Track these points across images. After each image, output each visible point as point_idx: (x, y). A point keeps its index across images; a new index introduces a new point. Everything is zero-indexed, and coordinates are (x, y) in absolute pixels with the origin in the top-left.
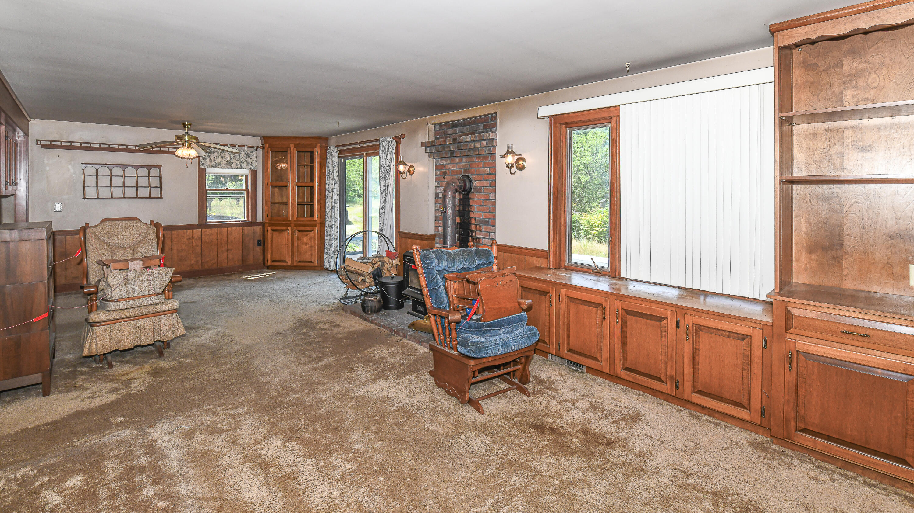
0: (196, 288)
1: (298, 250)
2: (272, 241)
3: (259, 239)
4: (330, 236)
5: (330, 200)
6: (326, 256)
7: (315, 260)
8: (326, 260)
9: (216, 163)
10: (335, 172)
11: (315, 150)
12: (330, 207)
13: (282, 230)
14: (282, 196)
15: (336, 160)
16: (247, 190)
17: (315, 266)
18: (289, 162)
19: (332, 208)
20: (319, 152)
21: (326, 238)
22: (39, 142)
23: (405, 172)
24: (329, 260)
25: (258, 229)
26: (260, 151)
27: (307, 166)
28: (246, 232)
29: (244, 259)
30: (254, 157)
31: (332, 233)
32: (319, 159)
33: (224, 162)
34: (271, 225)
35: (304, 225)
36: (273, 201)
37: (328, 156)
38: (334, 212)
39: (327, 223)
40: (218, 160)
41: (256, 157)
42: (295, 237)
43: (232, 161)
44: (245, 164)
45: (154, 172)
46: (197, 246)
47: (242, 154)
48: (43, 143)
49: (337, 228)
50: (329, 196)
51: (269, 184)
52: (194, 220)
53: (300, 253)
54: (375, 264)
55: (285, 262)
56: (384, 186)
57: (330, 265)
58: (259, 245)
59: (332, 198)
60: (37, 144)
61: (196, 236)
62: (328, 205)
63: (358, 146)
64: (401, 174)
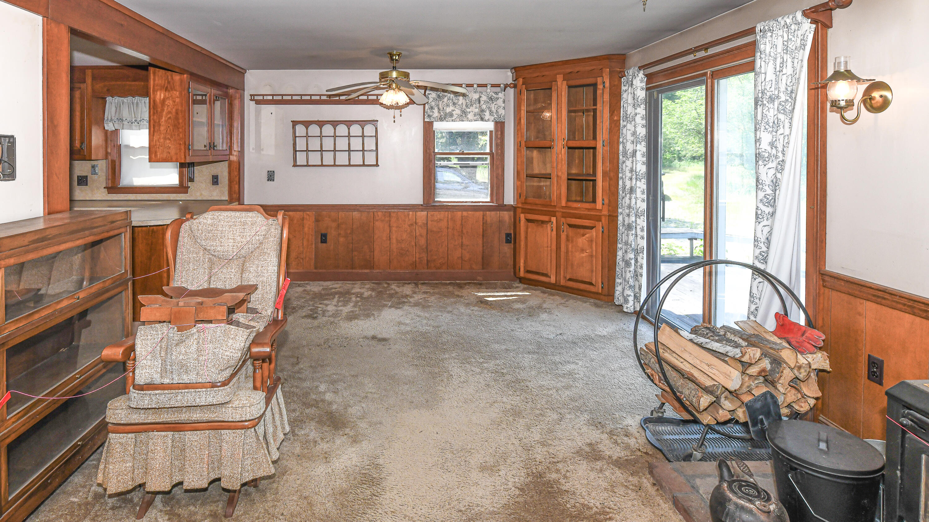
0: (406, 307)
1: (567, 259)
2: (526, 238)
3: (508, 232)
4: (626, 243)
5: (628, 175)
6: (618, 281)
7: (597, 279)
8: (619, 289)
9: (446, 115)
10: (638, 119)
11: (599, 80)
12: (628, 187)
13: (543, 222)
14: (544, 163)
15: (641, 94)
16: (491, 154)
17: (597, 293)
18: (554, 105)
19: (632, 190)
20: (607, 84)
21: (619, 246)
22: (252, 97)
23: (856, 102)
24: (623, 289)
25: (506, 216)
26: (511, 92)
27: (588, 111)
28: (489, 219)
29: (485, 262)
30: (500, 102)
31: (631, 238)
32: (607, 97)
33: (457, 112)
34: (525, 211)
35: (580, 217)
36: (530, 172)
37: (623, 88)
38: (636, 198)
39: (620, 218)
40: (448, 110)
41: (504, 102)
42: (563, 236)
43: (468, 110)
44: (487, 113)
45: (369, 130)
46: (421, 235)
47: (484, 98)
48: (256, 98)
49: (642, 230)
50: (626, 165)
51: (523, 144)
52: (417, 198)
53: (572, 265)
54: (751, 364)
55: (546, 275)
56: (772, 145)
57: (626, 301)
58: (508, 241)
59: (631, 171)
60: (251, 100)
61: (420, 222)
62: (624, 183)
63: (691, 57)
64: (841, 108)
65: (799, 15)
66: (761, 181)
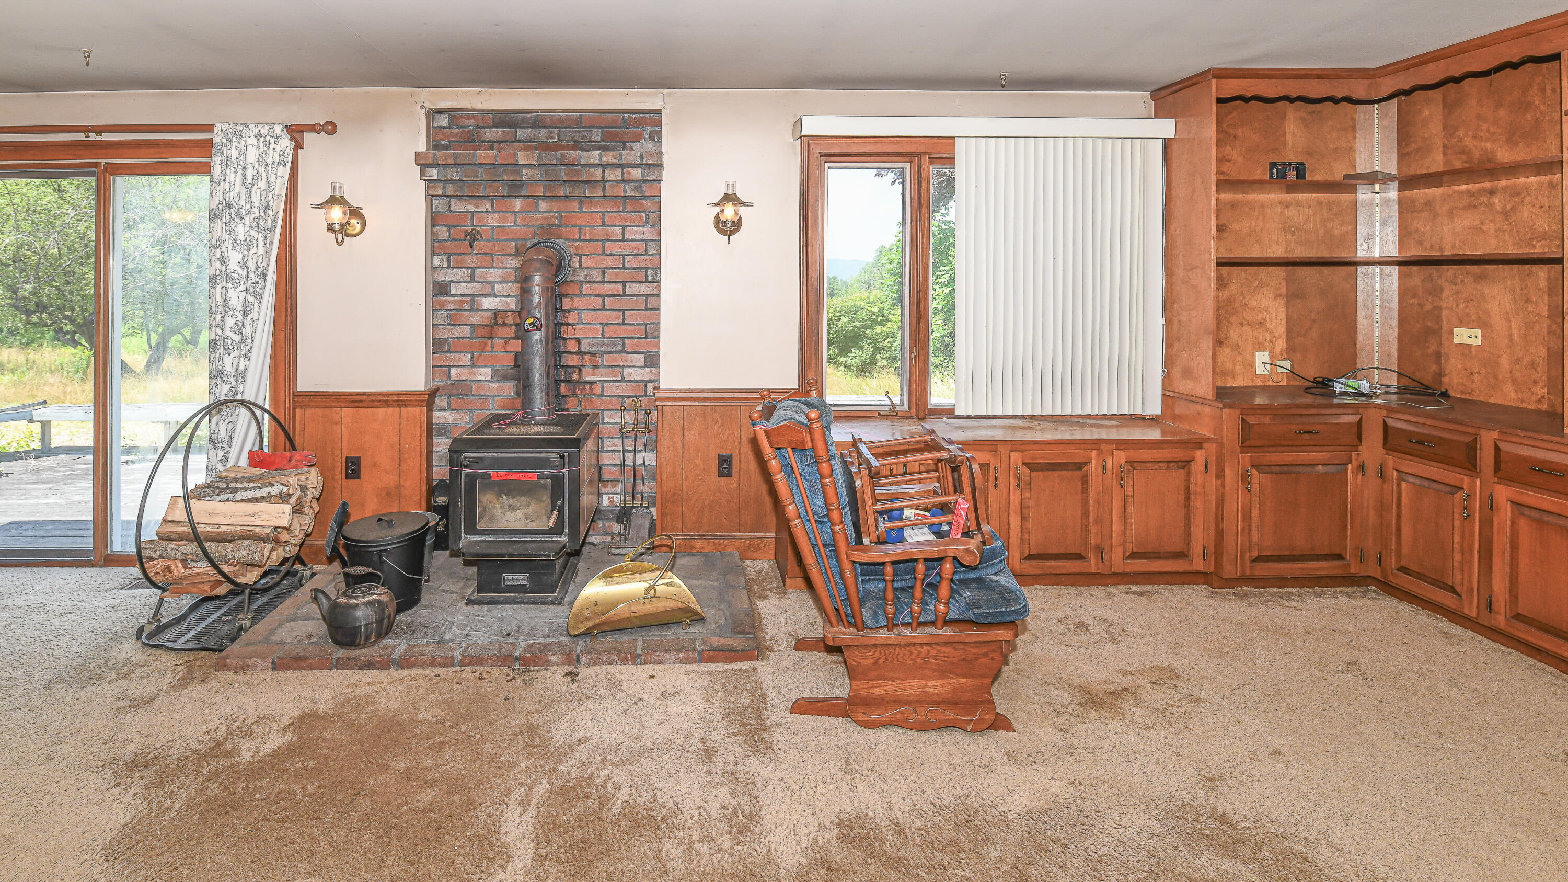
63: (81, 137)
64: (335, 231)
65: (278, 130)
66: (231, 307)
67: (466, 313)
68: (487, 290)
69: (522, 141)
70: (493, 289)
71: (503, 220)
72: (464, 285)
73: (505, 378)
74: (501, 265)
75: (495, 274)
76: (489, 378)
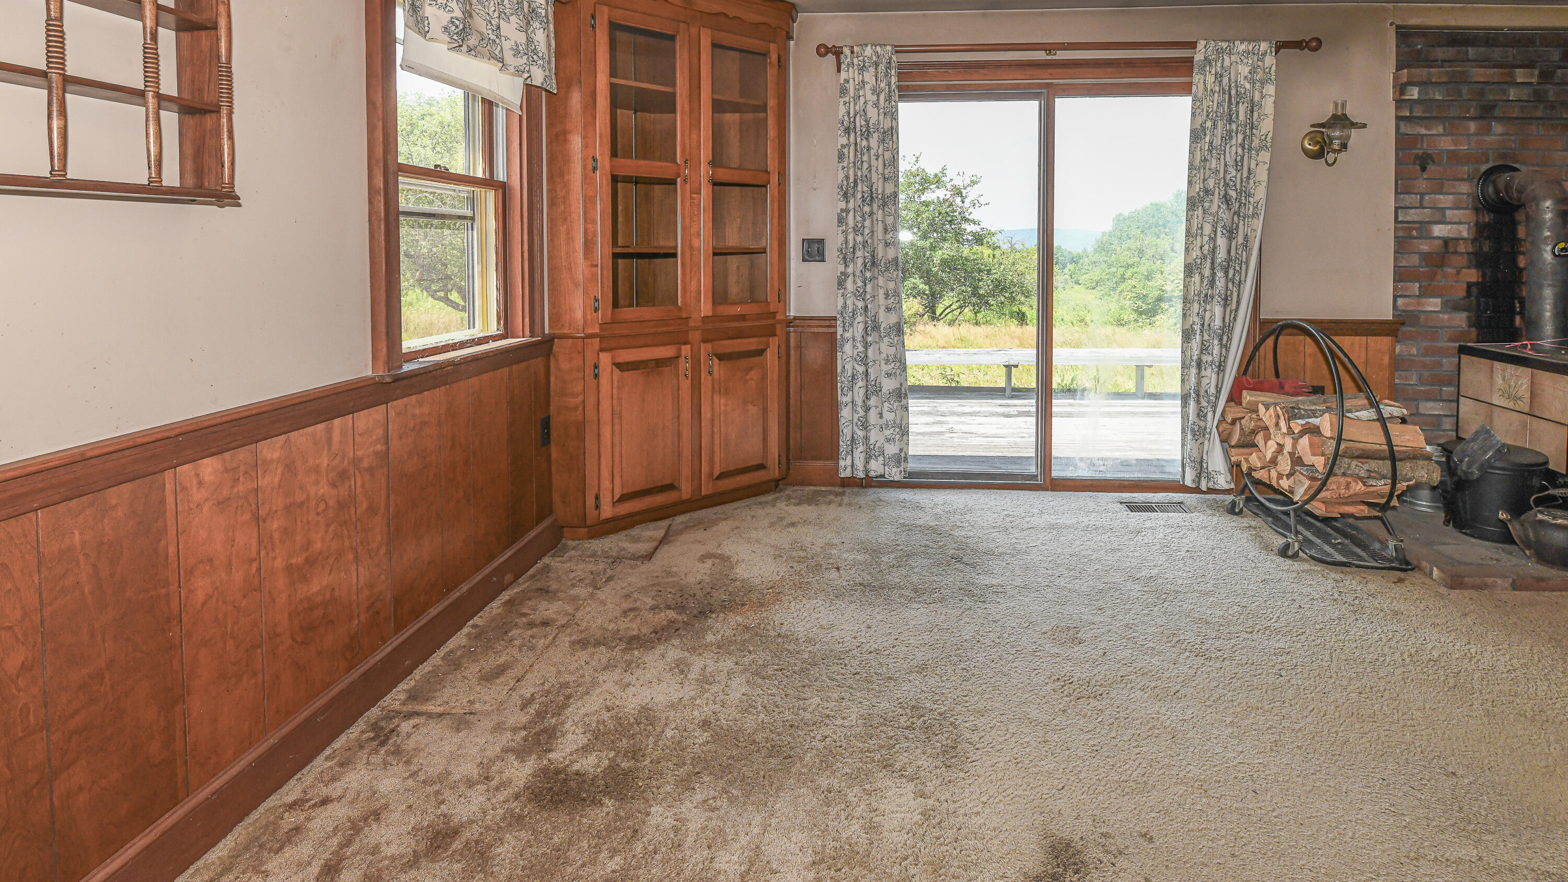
1: (715, 433)
3: (545, 414)
7: (772, 455)
11: (773, 50)
13: (660, 362)
17: (774, 481)
18: (683, 79)
25: (542, 368)
28: (517, 390)
29: (514, 522)
34: (612, 343)
35: (739, 334)
42: (708, 383)
46: (372, 508)
51: (605, 164)
53: (725, 443)
55: (670, 488)
58: (545, 440)
65: (1264, 46)
67: (1415, 241)
68: (1438, 216)
69: (1474, 61)
70: (1444, 215)
71: (1455, 143)
72: (1413, 211)
73: (1456, 308)
74: (1453, 190)
75: (1445, 200)
76: (1438, 309)
